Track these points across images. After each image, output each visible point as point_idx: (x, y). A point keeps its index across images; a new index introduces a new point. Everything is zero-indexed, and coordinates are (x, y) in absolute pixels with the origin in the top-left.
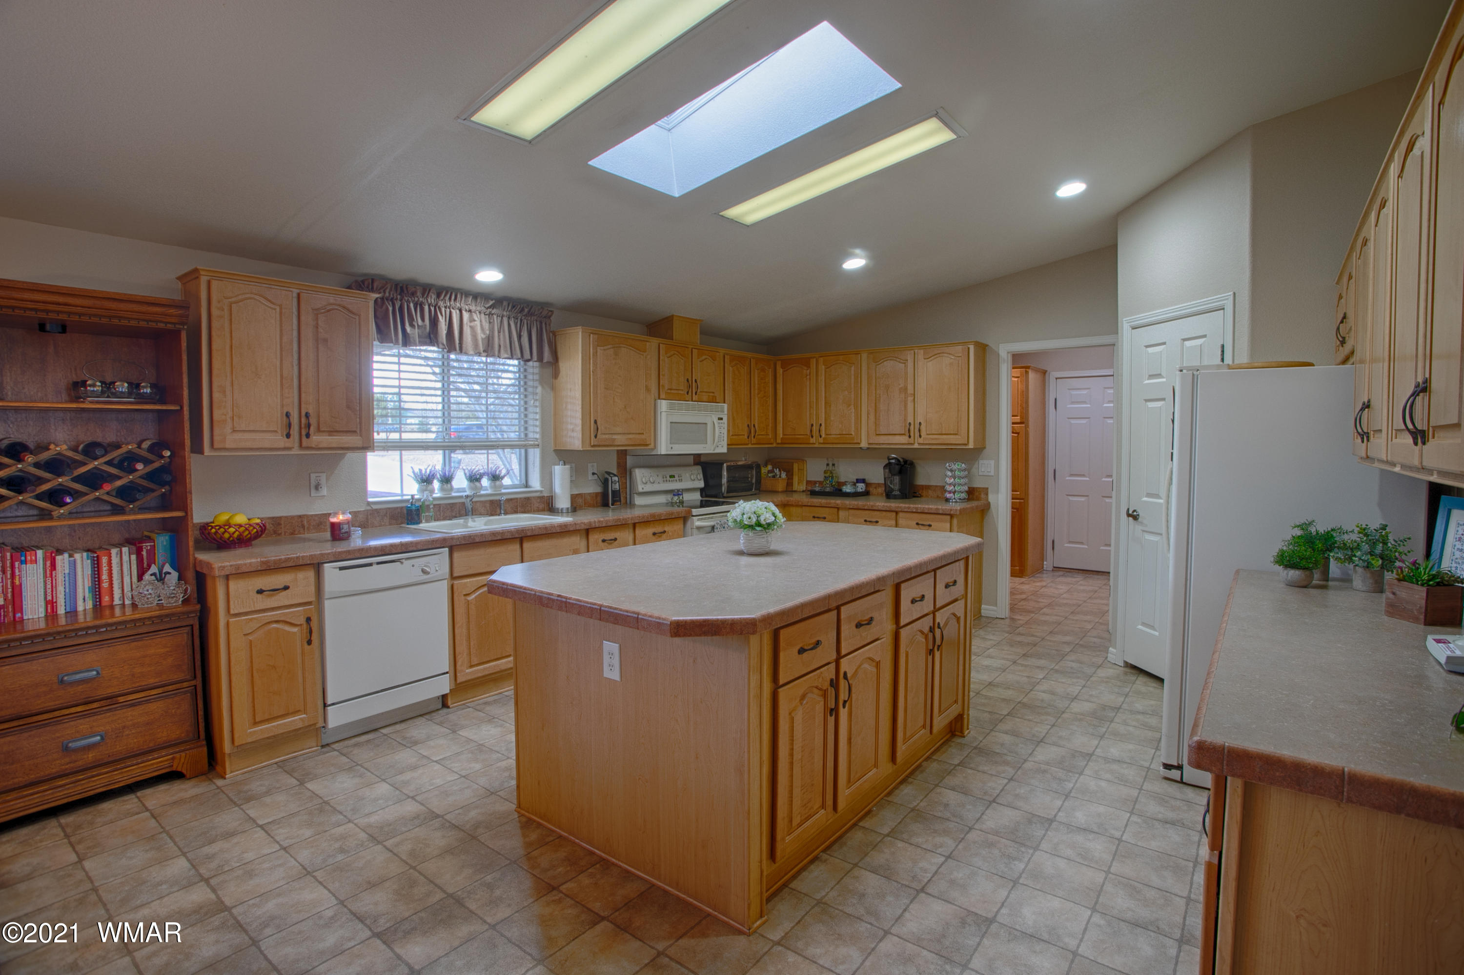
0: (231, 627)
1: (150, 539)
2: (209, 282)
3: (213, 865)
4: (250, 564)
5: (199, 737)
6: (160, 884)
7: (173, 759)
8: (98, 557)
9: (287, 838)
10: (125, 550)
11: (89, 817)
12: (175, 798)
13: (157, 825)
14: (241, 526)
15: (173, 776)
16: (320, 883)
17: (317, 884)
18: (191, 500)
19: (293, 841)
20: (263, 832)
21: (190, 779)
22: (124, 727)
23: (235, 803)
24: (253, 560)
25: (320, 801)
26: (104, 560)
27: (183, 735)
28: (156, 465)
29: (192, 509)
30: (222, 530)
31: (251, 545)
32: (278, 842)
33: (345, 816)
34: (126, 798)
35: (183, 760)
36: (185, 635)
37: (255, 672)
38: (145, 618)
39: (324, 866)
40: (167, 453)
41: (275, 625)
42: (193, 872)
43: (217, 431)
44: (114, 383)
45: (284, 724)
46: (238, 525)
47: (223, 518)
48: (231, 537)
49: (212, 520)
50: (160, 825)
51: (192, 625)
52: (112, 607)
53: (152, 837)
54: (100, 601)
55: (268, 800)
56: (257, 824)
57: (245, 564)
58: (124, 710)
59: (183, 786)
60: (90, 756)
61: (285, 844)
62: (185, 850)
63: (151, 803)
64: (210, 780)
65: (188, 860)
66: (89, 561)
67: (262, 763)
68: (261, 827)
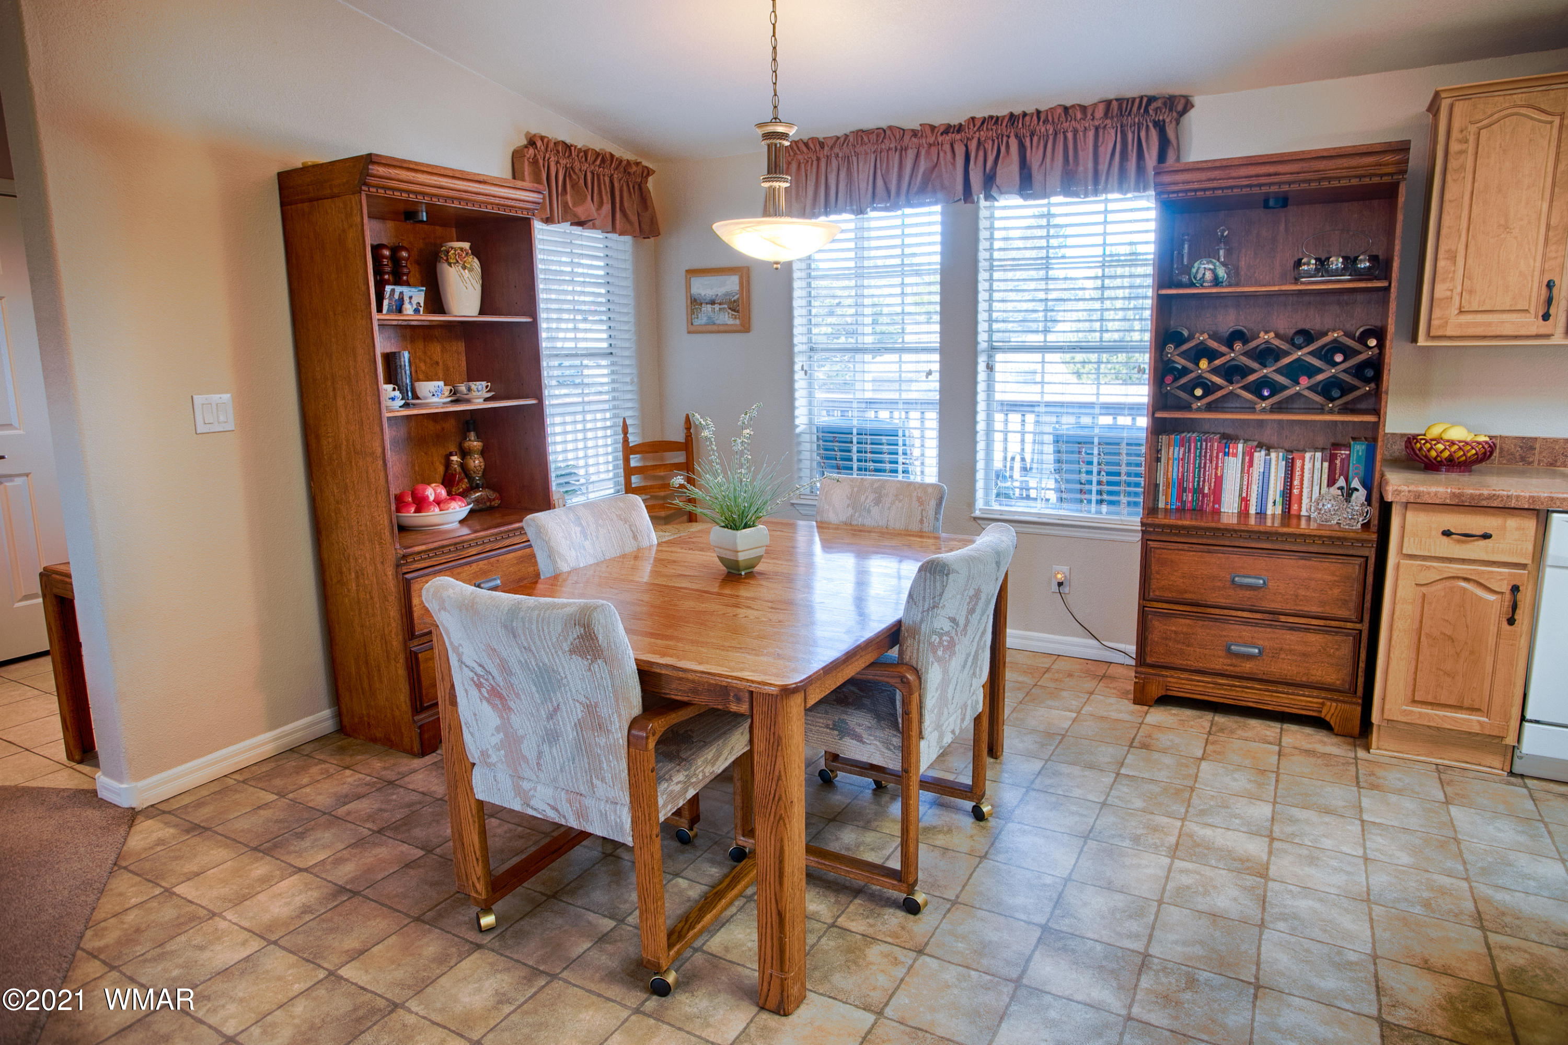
0: (1402, 570)
1: (1348, 447)
2: (1451, 107)
3: (1289, 829)
4: (1436, 494)
5: (1355, 693)
6: (1236, 816)
7: (1323, 704)
8: (1293, 459)
9: (1377, 850)
10: (1319, 455)
11: (1235, 726)
12: (1309, 747)
13: (1276, 762)
14: (1453, 443)
15: (1319, 723)
16: (1371, 919)
17: (1367, 918)
18: (1386, 402)
19: (1382, 858)
20: (1360, 828)
21: (1337, 735)
22: (1281, 649)
23: (1358, 783)
24: (1441, 489)
25: (1452, 834)
26: (1298, 463)
27: (1338, 682)
28: (1362, 357)
29: (1385, 413)
30: (1428, 445)
31: (1470, 471)
32: (1365, 848)
33: (1466, 870)
34: (1272, 724)
35: (1332, 710)
36: (1357, 567)
37: (1423, 638)
38: (1315, 536)
39: (1391, 905)
40: (1373, 342)
41: (1463, 584)
42: (1268, 824)
43: (1437, 313)
44: (1328, 259)
45: (1454, 719)
46: (1448, 441)
47: (1435, 432)
48: (1437, 456)
49: (1423, 432)
50: (1279, 763)
51: (1367, 558)
52: (1299, 517)
53: (1263, 772)
54: (1289, 509)
55: (1393, 798)
56: (1361, 816)
57: (1429, 493)
58: (1284, 631)
59: (1325, 739)
60: (1248, 666)
61: (1371, 855)
62: (1278, 800)
63: (1287, 740)
64: (1355, 746)
65: (1273, 811)
66: (1284, 463)
67: (1418, 755)
68: (1363, 821)
